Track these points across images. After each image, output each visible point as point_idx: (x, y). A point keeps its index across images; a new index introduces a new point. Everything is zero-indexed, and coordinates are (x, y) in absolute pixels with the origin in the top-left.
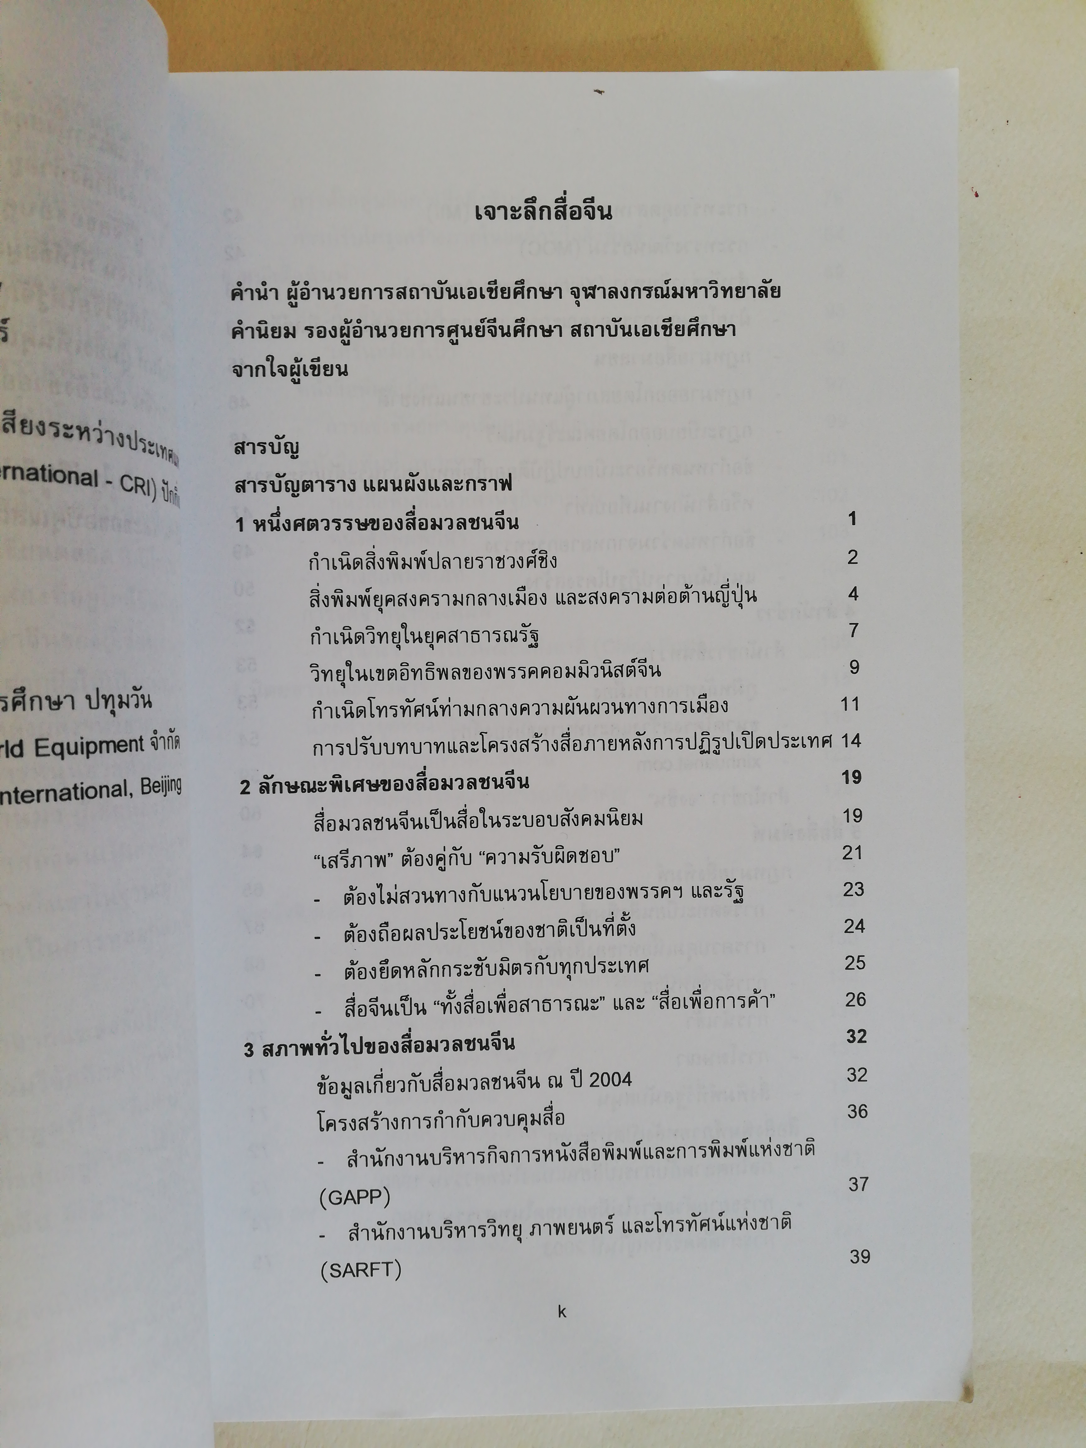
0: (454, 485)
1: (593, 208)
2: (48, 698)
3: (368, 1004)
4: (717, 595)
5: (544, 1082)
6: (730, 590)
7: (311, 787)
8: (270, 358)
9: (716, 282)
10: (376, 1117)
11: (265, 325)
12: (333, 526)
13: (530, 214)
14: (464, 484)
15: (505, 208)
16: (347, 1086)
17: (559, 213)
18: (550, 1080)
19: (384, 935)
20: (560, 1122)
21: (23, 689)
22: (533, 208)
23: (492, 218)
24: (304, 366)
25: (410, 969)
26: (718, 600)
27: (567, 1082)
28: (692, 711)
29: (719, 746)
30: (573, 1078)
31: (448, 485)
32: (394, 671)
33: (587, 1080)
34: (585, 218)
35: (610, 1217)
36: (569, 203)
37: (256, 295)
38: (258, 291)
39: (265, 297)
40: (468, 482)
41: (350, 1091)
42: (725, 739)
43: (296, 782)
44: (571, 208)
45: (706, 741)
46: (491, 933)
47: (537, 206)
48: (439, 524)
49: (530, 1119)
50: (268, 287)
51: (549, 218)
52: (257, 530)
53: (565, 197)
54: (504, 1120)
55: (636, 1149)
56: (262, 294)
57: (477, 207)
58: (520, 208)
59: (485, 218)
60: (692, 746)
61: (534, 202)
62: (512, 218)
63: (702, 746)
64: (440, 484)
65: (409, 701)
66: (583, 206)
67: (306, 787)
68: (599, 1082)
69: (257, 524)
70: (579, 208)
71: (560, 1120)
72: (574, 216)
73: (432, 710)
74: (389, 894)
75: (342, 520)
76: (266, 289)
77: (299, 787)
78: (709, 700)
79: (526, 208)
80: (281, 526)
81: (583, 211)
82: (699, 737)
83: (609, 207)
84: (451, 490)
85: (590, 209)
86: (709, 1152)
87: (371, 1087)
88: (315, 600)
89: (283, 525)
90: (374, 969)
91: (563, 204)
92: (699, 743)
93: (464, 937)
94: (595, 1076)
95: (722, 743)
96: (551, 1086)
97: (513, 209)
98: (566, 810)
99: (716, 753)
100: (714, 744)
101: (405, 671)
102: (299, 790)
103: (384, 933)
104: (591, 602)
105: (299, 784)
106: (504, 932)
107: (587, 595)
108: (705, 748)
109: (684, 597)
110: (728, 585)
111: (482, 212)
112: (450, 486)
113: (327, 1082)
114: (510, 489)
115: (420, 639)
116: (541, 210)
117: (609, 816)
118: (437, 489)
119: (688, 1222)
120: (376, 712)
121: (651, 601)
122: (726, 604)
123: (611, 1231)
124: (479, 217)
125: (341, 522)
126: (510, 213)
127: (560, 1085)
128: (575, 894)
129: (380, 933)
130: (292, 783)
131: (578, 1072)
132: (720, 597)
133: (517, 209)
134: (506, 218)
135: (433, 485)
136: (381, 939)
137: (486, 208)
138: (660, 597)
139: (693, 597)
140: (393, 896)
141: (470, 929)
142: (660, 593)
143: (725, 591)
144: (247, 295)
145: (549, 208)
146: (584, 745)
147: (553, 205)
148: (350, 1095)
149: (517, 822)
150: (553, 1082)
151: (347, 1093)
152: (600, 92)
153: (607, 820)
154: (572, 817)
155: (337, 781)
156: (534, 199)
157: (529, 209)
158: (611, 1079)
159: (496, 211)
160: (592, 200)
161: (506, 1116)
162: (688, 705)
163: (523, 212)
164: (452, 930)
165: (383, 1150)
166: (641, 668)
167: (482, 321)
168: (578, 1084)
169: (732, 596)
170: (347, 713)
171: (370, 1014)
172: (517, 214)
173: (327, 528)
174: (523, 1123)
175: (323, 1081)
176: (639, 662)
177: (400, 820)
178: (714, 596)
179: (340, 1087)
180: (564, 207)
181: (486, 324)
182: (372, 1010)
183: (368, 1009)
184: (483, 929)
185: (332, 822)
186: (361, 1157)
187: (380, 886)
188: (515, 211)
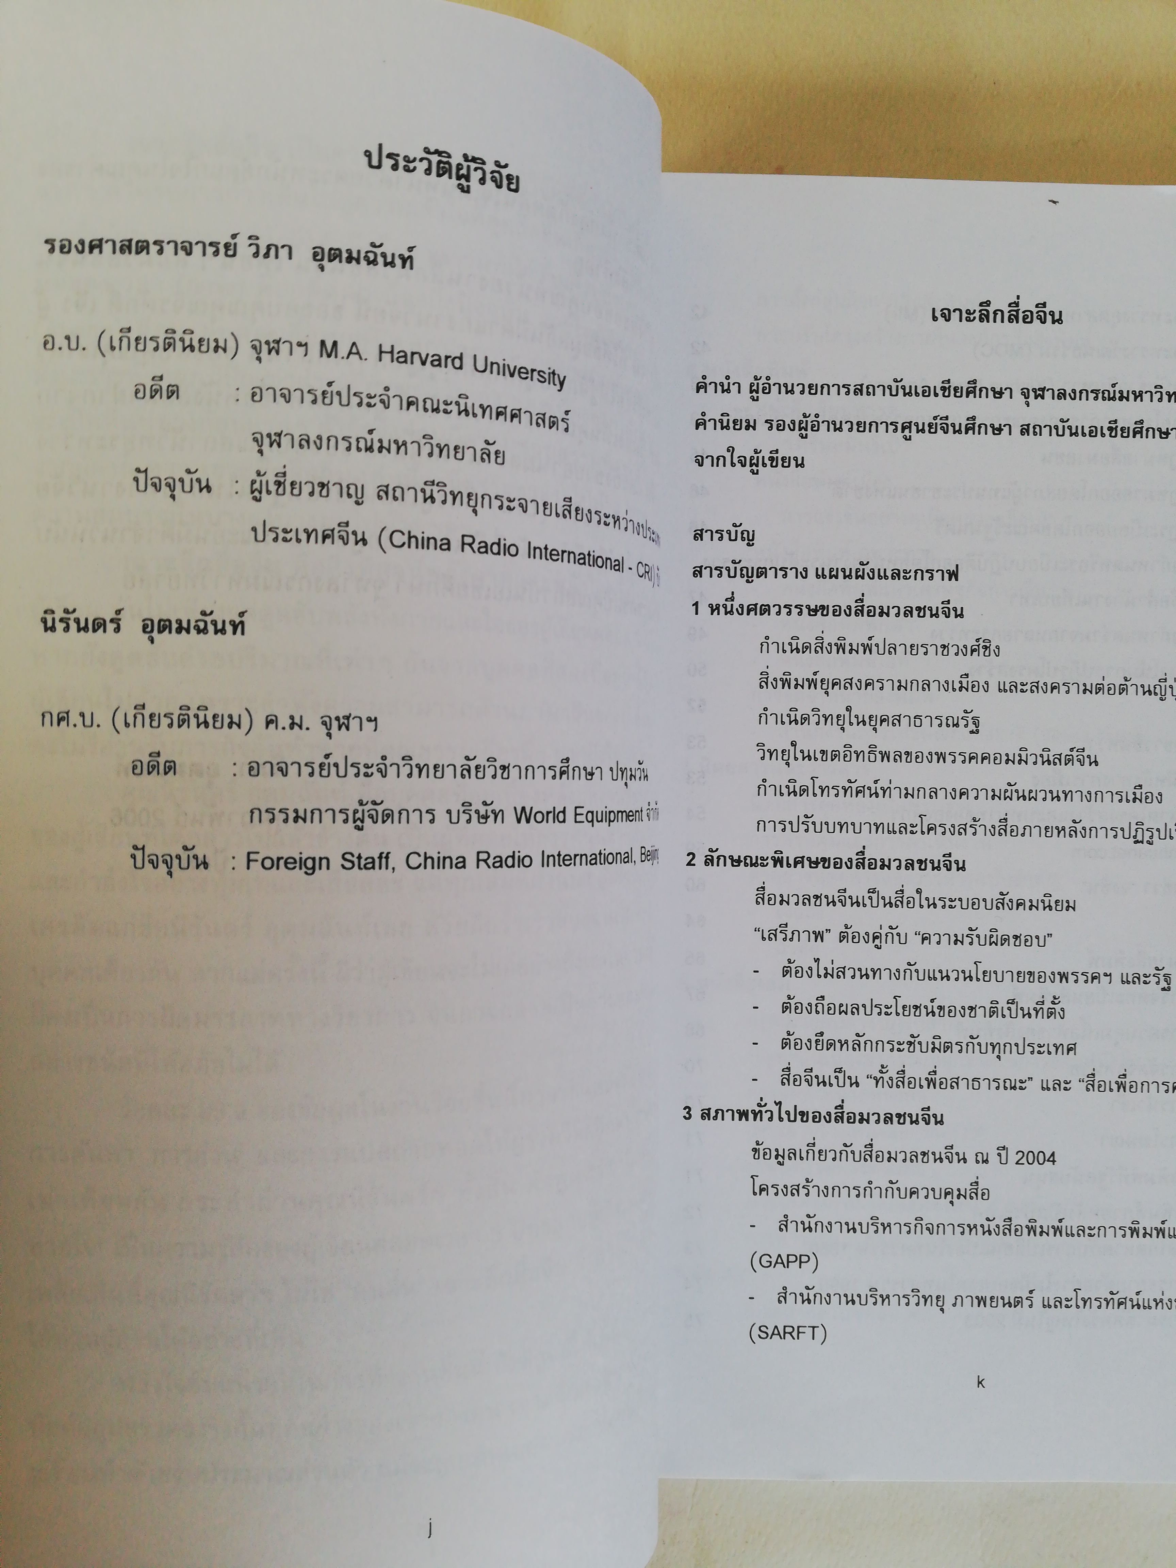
0: (902, 574)
1: (1045, 313)
2: (585, 769)
3: (803, 1074)
4: (1155, 688)
5: (971, 1158)
6: (1168, 684)
7: (754, 861)
8: (730, 449)
9: (1161, 387)
10: (808, 1184)
11: (728, 418)
12: (784, 611)
13: (984, 317)
14: (912, 574)
15: (960, 311)
16: (781, 1153)
17: (1012, 317)
18: (977, 1156)
19: (820, 1008)
20: (985, 1197)
21: (567, 760)
22: (987, 311)
23: (948, 320)
24: (763, 457)
25: (843, 1043)
26: (1156, 694)
27: (993, 1158)
28: (1128, 801)
29: (1152, 836)
30: (999, 1155)
31: (896, 575)
32: (837, 753)
33: (1013, 1158)
34: (1036, 322)
35: (1031, 1292)
36: (1022, 307)
37: (719, 388)
38: (722, 385)
39: (728, 391)
40: (916, 572)
41: (783, 1157)
42: (1158, 830)
43: (739, 857)
44: (1024, 312)
45: (1140, 831)
46: (924, 1011)
47: (991, 309)
48: (886, 612)
49: (956, 1193)
50: (731, 381)
51: (1002, 322)
52: (712, 614)
53: (1018, 302)
54: (931, 1193)
55: (1058, 1227)
56: (726, 387)
57: (934, 309)
58: (975, 311)
59: (941, 319)
60: (1127, 836)
61: (989, 305)
62: (967, 320)
63: (1136, 836)
64: (889, 574)
65: (851, 782)
66: (1035, 310)
67: (748, 861)
68: (1024, 1160)
69: (712, 608)
70: (1032, 312)
71: (985, 1195)
72: (1027, 320)
73: (873, 791)
74: (826, 969)
75: (794, 606)
76: (729, 383)
77: (742, 861)
78: (1144, 791)
79: (980, 311)
80: (734, 610)
81: (1035, 315)
82: (1134, 827)
83: (1061, 312)
84: (899, 579)
85: (1042, 314)
86: (1129, 1232)
87: (804, 1155)
88: (764, 681)
89: (737, 609)
90: (809, 1040)
91: (1016, 309)
92: (1133, 833)
93: (897, 1014)
94: (1020, 1154)
95: (1156, 834)
96: (977, 1162)
97: (968, 312)
98: (1002, 894)
99: (1150, 844)
100: (1147, 835)
101: (848, 753)
102: (742, 864)
103: (820, 1006)
104: (1032, 691)
105: (742, 859)
106: (937, 1011)
107: (1029, 684)
108: (1139, 838)
109: (1123, 690)
110: (1166, 679)
111: (938, 314)
112: (899, 575)
113: (761, 1147)
114: (957, 580)
115: (864, 722)
116: (995, 313)
117: (1043, 901)
118: (886, 577)
119: (1105, 1299)
120: (818, 791)
121: (1091, 692)
122: (1164, 697)
123: (1031, 1306)
124: (935, 318)
125: (793, 608)
126: (964, 315)
127: (986, 1161)
128: (1008, 976)
129: (816, 1006)
130: (736, 858)
131: (1004, 1150)
132: (1158, 691)
133: (972, 312)
134: (961, 321)
135: (882, 574)
136: (817, 1012)
137: (942, 310)
138: (1099, 689)
139: (1132, 690)
140: (830, 971)
141: (904, 1007)
142: (1100, 684)
143: (1163, 684)
144: (711, 388)
145: (1002, 312)
146: (1021, 831)
147: (1006, 310)
148: (783, 1162)
149: (953, 904)
150: (980, 1158)
151: (780, 1159)
152: (1054, 202)
153: (1041, 905)
154: (1006, 901)
155: (778, 857)
156: (988, 303)
157: (983, 312)
158: (1036, 1158)
159: (952, 313)
160: (1044, 305)
161: (933, 1190)
162: (1124, 795)
163: (977, 315)
164: (887, 1007)
165: (813, 1217)
166: (1079, 757)
167: (935, 418)
168: (1004, 1161)
169: (1169, 690)
170: (790, 792)
171: (804, 1083)
172: (972, 317)
173: (779, 613)
174: (949, 1197)
175: (757, 1147)
176: (1077, 751)
177: (838, 897)
178: (1152, 689)
179: (774, 1153)
180: (1017, 311)
181: (939, 421)
182: (807, 1081)
183: (803, 1079)
184: (916, 1007)
185: (772, 896)
186: (791, 1222)
187: (817, 960)
188: (970, 314)
